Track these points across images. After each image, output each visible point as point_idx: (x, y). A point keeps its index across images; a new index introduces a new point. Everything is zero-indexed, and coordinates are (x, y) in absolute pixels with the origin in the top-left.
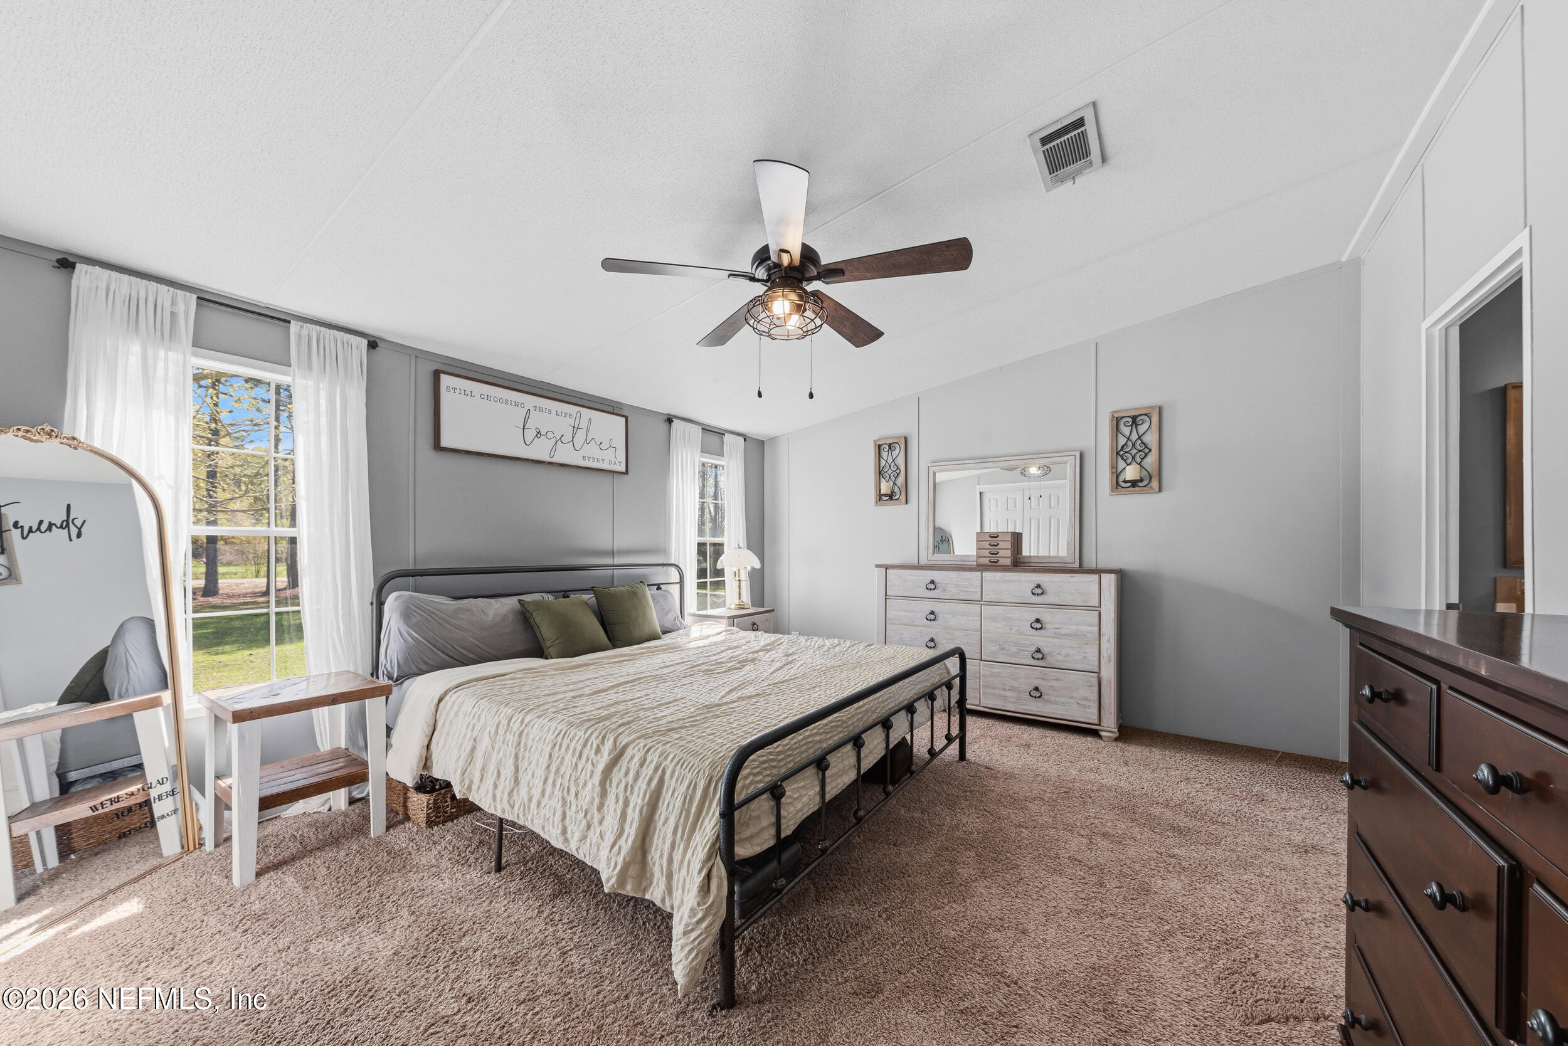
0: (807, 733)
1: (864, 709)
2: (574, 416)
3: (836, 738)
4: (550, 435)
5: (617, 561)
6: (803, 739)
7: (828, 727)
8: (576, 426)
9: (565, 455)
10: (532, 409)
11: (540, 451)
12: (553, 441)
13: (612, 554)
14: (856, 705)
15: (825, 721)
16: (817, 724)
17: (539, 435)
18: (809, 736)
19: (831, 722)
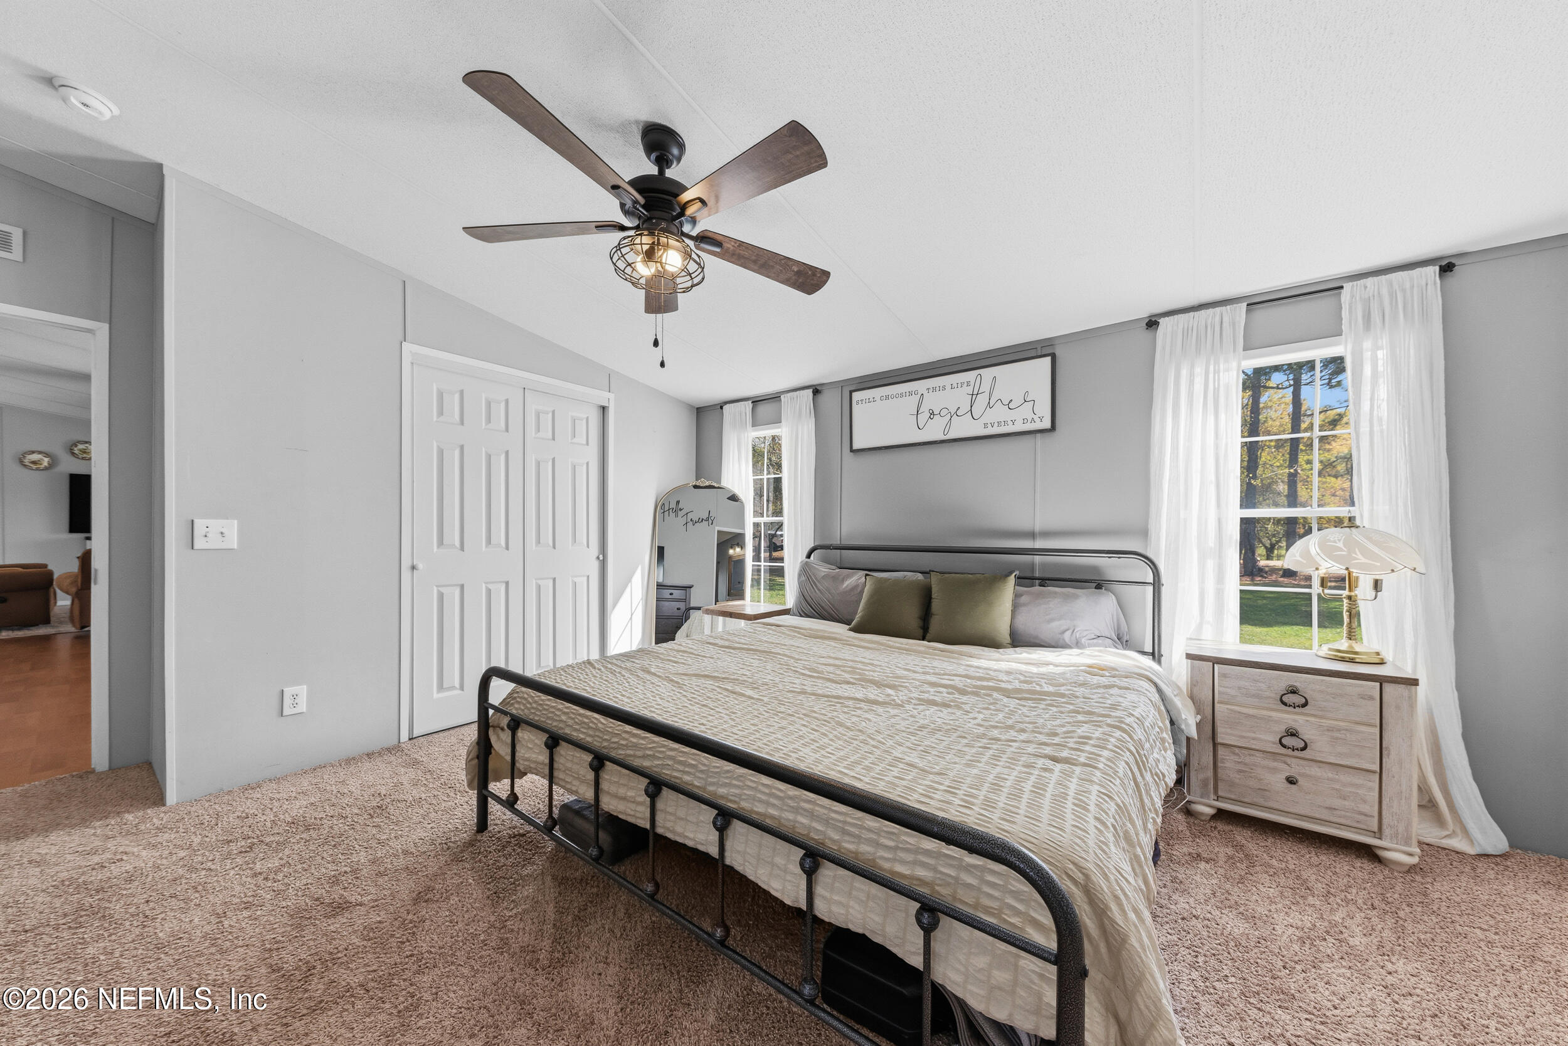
0: (560, 706)
1: (634, 740)
2: (972, 384)
3: (582, 736)
4: (944, 412)
5: (1039, 544)
6: (553, 707)
7: (581, 719)
8: (975, 393)
9: (964, 428)
10: (925, 393)
11: (934, 431)
12: (949, 416)
13: (1032, 535)
14: (628, 728)
15: (582, 711)
16: (575, 707)
17: (932, 416)
18: (559, 710)
19: (587, 717)
